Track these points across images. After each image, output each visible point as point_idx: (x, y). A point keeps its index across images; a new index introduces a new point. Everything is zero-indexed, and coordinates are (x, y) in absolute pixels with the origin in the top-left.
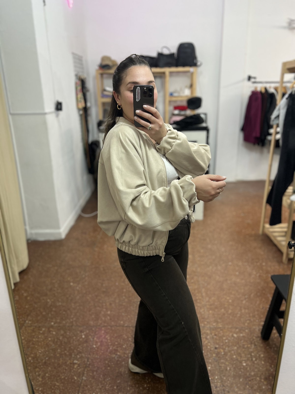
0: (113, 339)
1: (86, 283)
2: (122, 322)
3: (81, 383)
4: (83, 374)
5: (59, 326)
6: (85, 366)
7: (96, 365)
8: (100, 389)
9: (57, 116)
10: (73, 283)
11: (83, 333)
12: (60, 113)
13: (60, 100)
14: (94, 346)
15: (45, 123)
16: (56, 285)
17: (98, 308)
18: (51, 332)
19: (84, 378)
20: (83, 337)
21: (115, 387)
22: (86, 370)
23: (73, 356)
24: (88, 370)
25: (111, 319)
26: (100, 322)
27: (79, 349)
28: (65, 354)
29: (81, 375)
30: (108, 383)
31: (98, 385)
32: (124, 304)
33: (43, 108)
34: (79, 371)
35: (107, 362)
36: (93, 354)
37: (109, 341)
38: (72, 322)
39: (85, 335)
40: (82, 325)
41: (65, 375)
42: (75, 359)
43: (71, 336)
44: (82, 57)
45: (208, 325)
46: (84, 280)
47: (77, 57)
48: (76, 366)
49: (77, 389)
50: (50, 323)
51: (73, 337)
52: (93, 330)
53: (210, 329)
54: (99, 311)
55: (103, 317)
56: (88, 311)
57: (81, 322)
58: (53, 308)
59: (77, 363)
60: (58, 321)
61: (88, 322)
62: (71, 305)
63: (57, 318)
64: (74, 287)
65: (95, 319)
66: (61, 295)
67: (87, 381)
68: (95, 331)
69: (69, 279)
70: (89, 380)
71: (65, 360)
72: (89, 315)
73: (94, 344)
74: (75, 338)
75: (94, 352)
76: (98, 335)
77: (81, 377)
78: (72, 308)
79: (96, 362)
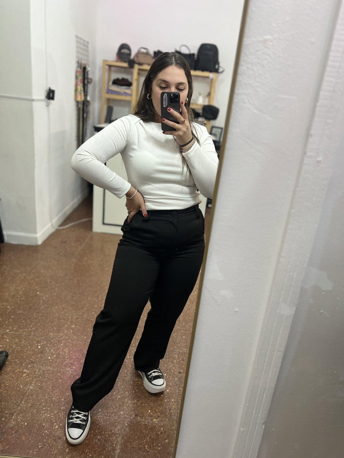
0: (71, 352)
1: (55, 294)
2: (85, 337)
3: (26, 392)
4: (31, 383)
5: (15, 334)
6: (34, 376)
7: (46, 376)
8: (46, 400)
9: (48, 105)
10: (40, 293)
11: (40, 344)
12: (51, 101)
13: (52, 88)
14: (49, 358)
15: (31, 111)
16: (20, 293)
17: (63, 321)
18: (5, 339)
19: (30, 387)
20: (39, 347)
21: (62, 400)
22: (34, 380)
23: (24, 365)
24: (37, 380)
25: (74, 333)
26: (61, 335)
27: (31, 359)
28: (15, 362)
29: (29, 385)
31: (45, 396)
32: (92, 319)
33: (31, 94)
34: (27, 380)
35: (59, 374)
36: (47, 365)
37: (67, 354)
38: (31, 331)
39: (41, 346)
40: (40, 336)
41: (10, 383)
42: (25, 368)
43: (25, 345)
44: (88, 43)
45: (177, 350)
46: (53, 291)
47: (82, 42)
48: (25, 375)
49: (21, 397)
50: (6, 330)
51: (28, 346)
52: (51, 342)
53: (178, 354)
54: (63, 324)
55: (66, 330)
56: (51, 323)
57: (40, 332)
58: (12, 316)
59: (26, 372)
60: (15, 329)
61: (48, 333)
62: (32, 315)
63: (14, 326)
64: (40, 297)
65: (56, 331)
66: (23, 303)
67: (33, 391)
68: (54, 344)
69: (36, 287)
70: (36, 390)
71: (14, 368)
72: (50, 327)
73: (49, 355)
74: (30, 348)
75: (48, 363)
76: (56, 348)
77: (28, 386)
78: (33, 317)
79: (47, 374)
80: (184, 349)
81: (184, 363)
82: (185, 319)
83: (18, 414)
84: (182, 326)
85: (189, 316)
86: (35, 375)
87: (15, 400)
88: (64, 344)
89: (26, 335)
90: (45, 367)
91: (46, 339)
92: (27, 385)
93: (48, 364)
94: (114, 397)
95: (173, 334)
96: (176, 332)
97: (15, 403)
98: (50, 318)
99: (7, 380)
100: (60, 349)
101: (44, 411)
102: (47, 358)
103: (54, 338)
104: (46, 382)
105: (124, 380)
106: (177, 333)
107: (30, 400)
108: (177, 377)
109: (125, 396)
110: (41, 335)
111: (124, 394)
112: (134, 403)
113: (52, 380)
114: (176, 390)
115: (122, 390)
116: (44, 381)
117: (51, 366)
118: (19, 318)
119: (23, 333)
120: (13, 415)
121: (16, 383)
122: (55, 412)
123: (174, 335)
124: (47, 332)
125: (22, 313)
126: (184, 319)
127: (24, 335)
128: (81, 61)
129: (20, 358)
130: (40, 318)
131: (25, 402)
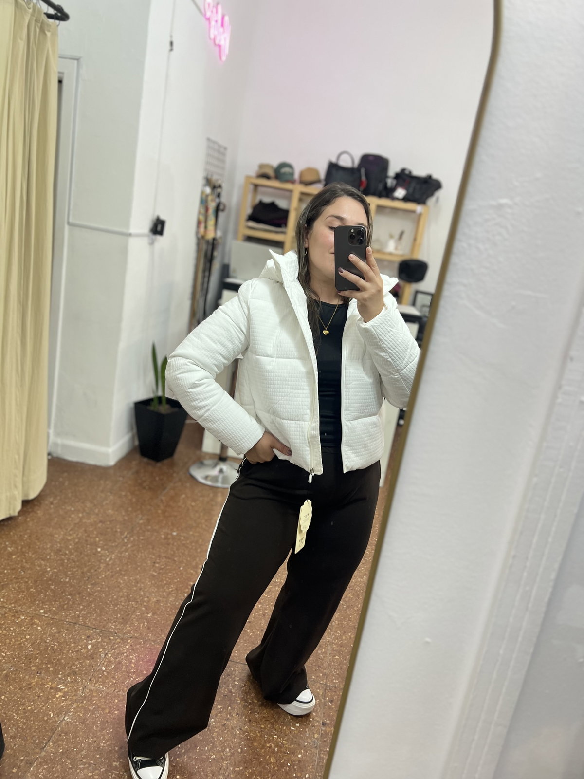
1: (127, 554)
3: (58, 726)
4: (68, 711)
5: (52, 619)
6: (75, 698)
7: (95, 702)
8: (89, 744)
9: (152, 243)
10: (101, 550)
11: (91, 641)
12: (158, 237)
13: (162, 217)
14: (104, 668)
15: (124, 251)
16: (70, 547)
17: (133, 603)
18: (35, 626)
19: (66, 718)
20: (89, 647)
21: (117, 749)
22: (74, 706)
23: (60, 676)
24: (78, 706)
25: (149, 628)
26: (130, 628)
27: (73, 667)
28: (47, 669)
29: (64, 713)
30: (106, 737)
31: (88, 738)
33: (127, 225)
34: (62, 704)
35: (117, 701)
36: (98, 681)
37: (133, 665)
38: (79, 617)
39: (93, 646)
40: (93, 627)
41: (34, 706)
42: (62, 681)
43: (67, 641)
44: (225, 149)
45: (323, 680)
46: (124, 548)
47: (216, 147)
48: (60, 694)
49: (49, 734)
50: (38, 609)
51: (71, 643)
52: (110, 639)
53: (325, 687)
54: (133, 609)
55: (137, 621)
56: (113, 604)
57: (94, 619)
58: (52, 585)
59: (63, 689)
60: (54, 609)
61: (107, 623)
62: (85, 587)
63: (53, 603)
64: (101, 556)
65: (121, 620)
66: (73, 564)
67: (69, 725)
68: (114, 643)
69: (97, 539)
70: (75, 724)
71: (44, 679)
72: (112, 612)
73: (104, 663)
74: (73, 646)
75: (100, 677)
76: (117, 651)
77: (62, 716)
78: (85, 592)
79: (96, 697)
80: (334, 681)
81: (333, 707)
82: (342, 624)
83: (41, 762)
84: (335, 636)
85: (349, 620)
86: (77, 697)
87: (38, 737)
88: (131, 645)
89: (70, 622)
90: (95, 684)
91: (103, 633)
92: (61, 714)
93: (100, 679)
94: (205, 755)
95: (318, 650)
96: (324, 646)
97: (38, 744)
98: (113, 597)
99: (29, 701)
100: (123, 654)
101: (84, 765)
102: (100, 668)
103: (116, 633)
104: (93, 713)
105: (225, 725)
106: (325, 648)
107: (63, 741)
108: (318, 732)
109: (224, 757)
110: (94, 625)
111: (223, 752)
112: (239, 773)
113: (103, 710)
114: (314, 756)
115: (220, 745)
116: (90, 710)
117: (105, 684)
118: (62, 590)
119: (67, 618)
120: (31, 764)
121: (43, 706)
122: (102, 770)
123: (319, 652)
124: (105, 620)
125: (68, 581)
126: (340, 625)
127: (66, 622)
128: (212, 176)
129: (56, 662)
130: (96, 594)
131: (54, 743)
